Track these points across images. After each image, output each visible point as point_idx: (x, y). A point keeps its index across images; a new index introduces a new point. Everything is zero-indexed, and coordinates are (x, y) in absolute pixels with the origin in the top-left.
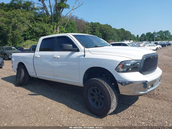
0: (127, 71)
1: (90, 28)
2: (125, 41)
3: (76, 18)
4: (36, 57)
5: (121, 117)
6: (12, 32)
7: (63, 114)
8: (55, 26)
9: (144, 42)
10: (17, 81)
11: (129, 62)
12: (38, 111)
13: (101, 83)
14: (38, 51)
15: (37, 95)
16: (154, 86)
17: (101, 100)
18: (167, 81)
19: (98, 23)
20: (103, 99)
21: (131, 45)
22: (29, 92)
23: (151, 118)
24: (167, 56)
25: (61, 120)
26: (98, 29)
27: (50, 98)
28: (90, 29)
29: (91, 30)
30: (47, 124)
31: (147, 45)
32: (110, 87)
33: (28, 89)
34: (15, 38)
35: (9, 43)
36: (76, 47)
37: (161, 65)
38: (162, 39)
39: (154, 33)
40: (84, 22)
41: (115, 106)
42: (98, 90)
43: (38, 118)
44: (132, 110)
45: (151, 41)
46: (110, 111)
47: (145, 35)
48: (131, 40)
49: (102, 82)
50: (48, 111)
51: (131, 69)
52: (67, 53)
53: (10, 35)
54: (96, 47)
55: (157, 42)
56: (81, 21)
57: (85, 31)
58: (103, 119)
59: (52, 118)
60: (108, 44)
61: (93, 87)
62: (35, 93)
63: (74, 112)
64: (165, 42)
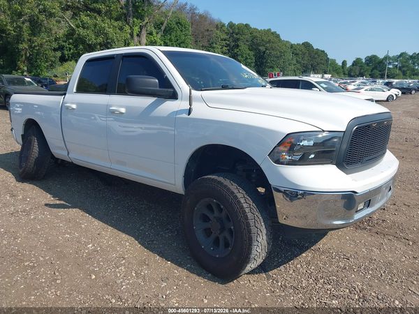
0: (303, 161)
1: (225, 36)
2: (312, 75)
3: (193, 9)
4: (67, 108)
5: (277, 282)
6: (30, 40)
7: (127, 264)
8: (136, 29)
9: (359, 81)
10: (21, 167)
11: (310, 136)
12: (61, 252)
13: (229, 189)
14: (72, 93)
15: (68, 207)
16: (373, 205)
17: (226, 234)
18: (409, 186)
19: (247, 26)
20: (231, 232)
21: (325, 86)
22: (49, 199)
23: (357, 289)
24: (412, 119)
25: (119, 282)
26: (247, 41)
27: (100, 219)
28: (225, 40)
29: (228, 43)
30: (78, 292)
31: (366, 88)
32: (251, 202)
33: (48, 190)
34: (37, 54)
35: (22, 67)
36: (171, 86)
37: (397, 141)
38: (405, 75)
39: (386, 58)
40: (212, 22)
41: (264, 255)
42: (220, 207)
43: (57, 274)
44: (308, 263)
45: (376, 78)
46: (249, 266)
47: (362, 62)
48: (326, 73)
49: (231, 187)
50: (89, 254)
51: (312, 156)
52: (145, 102)
53: (24, 46)
54: (224, 87)
55: (392, 80)
56: (203, 18)
57: (213, 43)
58: (228, 285)
59: (94, 277)
60: (261, 81)
61: (207, 199)
62: (62, 202)
63: (156, 262)
64: (409, 82)
